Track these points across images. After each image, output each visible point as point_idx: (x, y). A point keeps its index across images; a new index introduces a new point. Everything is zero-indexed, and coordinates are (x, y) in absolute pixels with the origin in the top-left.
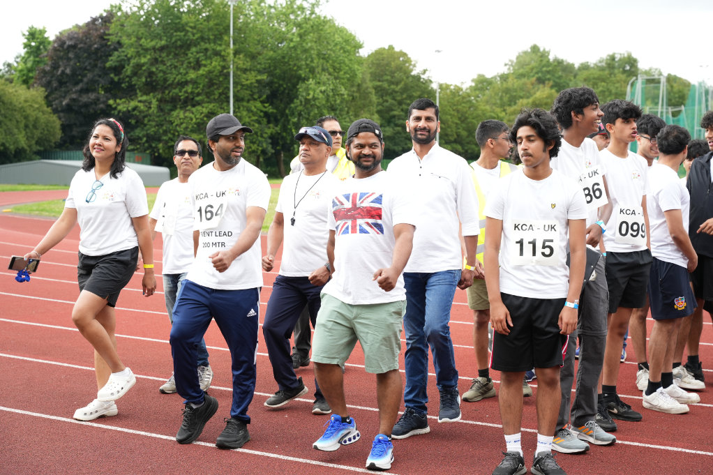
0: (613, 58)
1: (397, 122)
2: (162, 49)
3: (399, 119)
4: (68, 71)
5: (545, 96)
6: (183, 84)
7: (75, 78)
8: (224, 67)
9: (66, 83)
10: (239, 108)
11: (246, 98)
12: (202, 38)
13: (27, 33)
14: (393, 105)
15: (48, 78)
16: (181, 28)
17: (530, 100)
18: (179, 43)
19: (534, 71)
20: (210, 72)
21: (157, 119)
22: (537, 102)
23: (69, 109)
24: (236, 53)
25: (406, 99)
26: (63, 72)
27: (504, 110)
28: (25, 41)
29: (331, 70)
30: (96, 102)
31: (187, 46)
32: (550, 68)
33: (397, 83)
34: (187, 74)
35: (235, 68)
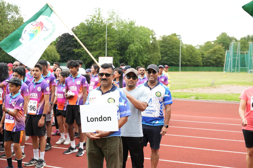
0: (249, 36)
2: (87, 35)
4: (63, 41)
6: (92, 45)
7: (66, 43)
8: (104, 41)
9: (63, 44)
10: (108, 52)
11: (112, 49)
12: (99, 33)
16: (92, 30)
18: (92, 34)
19: (220, 40)
20: (100, 42)
21: (86, 55)
22: (215, 50)
23: (63, 52)
24: (108, 36)
25: (172, 49)
27: (206, 52)
29: (139, 41)
30: (70, 50)
33: (169, 44)
34: (94, 42)
35: (107, 41)
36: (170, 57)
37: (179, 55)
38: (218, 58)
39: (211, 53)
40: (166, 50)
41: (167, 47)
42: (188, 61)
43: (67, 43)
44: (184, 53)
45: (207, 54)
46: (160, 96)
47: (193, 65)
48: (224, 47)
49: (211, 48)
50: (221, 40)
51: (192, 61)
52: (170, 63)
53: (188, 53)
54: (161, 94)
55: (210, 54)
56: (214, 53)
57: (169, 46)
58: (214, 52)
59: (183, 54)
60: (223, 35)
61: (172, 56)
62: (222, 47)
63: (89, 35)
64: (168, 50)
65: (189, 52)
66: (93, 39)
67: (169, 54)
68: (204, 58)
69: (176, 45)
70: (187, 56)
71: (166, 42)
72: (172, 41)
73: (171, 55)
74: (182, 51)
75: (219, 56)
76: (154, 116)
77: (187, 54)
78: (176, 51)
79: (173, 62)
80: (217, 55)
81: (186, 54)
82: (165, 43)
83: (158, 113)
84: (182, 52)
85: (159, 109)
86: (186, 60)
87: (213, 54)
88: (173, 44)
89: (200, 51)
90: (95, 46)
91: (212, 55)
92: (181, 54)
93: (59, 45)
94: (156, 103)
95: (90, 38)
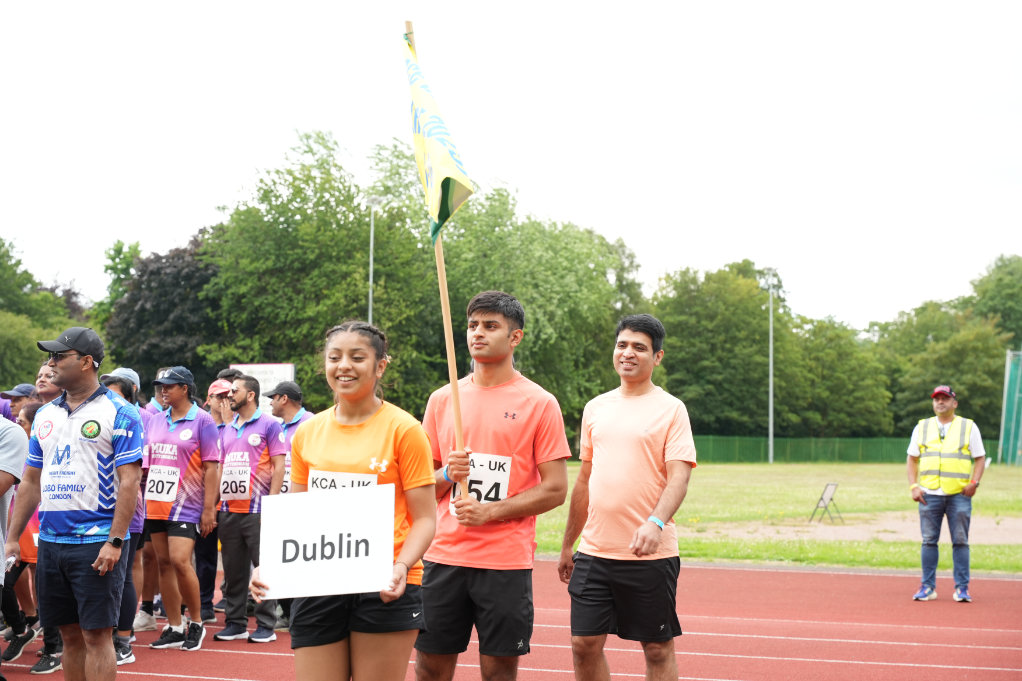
1: (709, 377)
2: (271, 272)
3: (712, 373)
4: (148, 306)
5: (971, 337)
6: (297, 323)
7: (160, 315)
9: (148, 321)
12: (330, 258)
13: (112, 253)
14: (704, 351)
15: (126, 315)
16: (295, 243)
17: (947, 345)
18: (297, 265)
19: (988, 295)
22: (959, 347)
24: (378, 276)
25: (725, 342)
26: (142, 306)
27: (910, 360)
28: (110, 263)
31: (305, 268)
32: (1016, 290)
33: (712, 318)
34: (304, 308)
35: (376, 301)
36: (718, 385)
37: (767, 376)
38: (975, 389)
39: (940, 362)
40: (694, 350)
41: (699, 334)
42: (813, 407)
43: (168, 312)
44: (795, 364)
45: (918, 370)
46: (95, 436)
47: (843, 431)
48: (1010, 335)
49: (937, 339)
50: (992, 299)
51: (837, 405)
52: (718, 420)
53: (813, 364)
54: (99, 428)
55: (933, 368)
56: (956, 365)
57: (710, 326)
58: (954, 359)
59: (788, 371)
60: (1008, 269)
61: (725, 380)
62: (999, 333)
63: (281, 271)
64: (705, 346)
65: (817, 359)
66: (298, 292)
67: (713, 370)
68: (902, 390)
69: (748, 324)
70: (806, 379)
71: (697, 309)
72: (725, 304)
73: (720, 378)
74: (781, 357)
75: (979, 382)
76: (79, 505)
77: (810, 370)
78: (750, 356)
79: (734, 415)
80: (968, 378)
81: (806, 373)
82: (691, 315)
83: (94, 494)
84: (782, 362)
85: (94, 480)
86: (802, 403)
87: (950, 372)
88: (734, 319)
89: (882, 355)
90: (312, 328)
91: (942, 375)
92: (775, 368)
93: (126, 321)
94: (83, 461)
95: (287, 285)
